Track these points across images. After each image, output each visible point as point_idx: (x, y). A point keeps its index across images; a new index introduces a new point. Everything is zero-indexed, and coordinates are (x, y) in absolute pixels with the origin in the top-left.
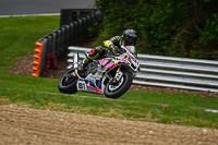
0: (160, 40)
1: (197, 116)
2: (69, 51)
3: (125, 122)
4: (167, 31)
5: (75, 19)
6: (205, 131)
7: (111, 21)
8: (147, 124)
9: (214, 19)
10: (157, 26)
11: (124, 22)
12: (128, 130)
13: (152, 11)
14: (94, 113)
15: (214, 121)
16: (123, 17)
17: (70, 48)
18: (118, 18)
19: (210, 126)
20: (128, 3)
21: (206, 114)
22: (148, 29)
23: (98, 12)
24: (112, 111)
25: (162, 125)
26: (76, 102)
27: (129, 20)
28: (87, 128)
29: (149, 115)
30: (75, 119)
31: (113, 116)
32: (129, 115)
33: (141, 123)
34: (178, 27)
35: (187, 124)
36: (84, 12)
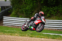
0: (29, 14)
1: (40, 35)
2: (3, 18)
3: (20, 37)
4: (31, 11)
5: (5, 9)
6: (43, 39)
7: (15, 9)
8: (26, 37)
9: (44, 8)
10: (28, 10)
11: (19, 9)
12: (21, 40)
13: (27, 6)
14: (11, 35)
15: (45, 36)
16: (18, 8)
17: (4, 17)
18: (17, 8)
19: (44, 38)
20: (20, 4)
21: (43, 34)
22: (26, 11)
23: (11, 7)
24: (16, 34)
25: (31, 38)
26: (6, 32)
27: (20, 9)
28: (9, 39)
29: (27, 35)
30: (6, 37)
31: (17, 36)
32: (21, 35)
33: (24, 37)
34: (34, 10)
35: (38, 37)
36: (7, 7)
